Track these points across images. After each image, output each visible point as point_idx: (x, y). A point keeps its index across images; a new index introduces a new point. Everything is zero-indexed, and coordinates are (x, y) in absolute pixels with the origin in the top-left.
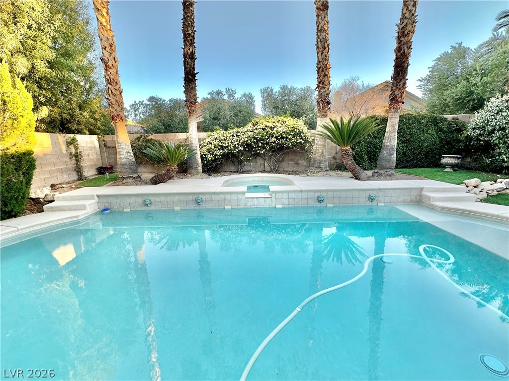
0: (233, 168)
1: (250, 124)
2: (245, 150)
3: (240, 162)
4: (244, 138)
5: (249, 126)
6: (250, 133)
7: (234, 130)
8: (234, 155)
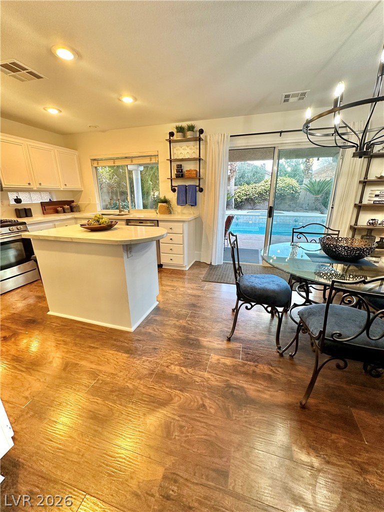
0: (250, 207)
1: (263, 182)
2: (258, 197)
3: (255, 203)
4: (259, 190)
5: (262, 183)
6: (262, 187)
7: (253, 185)
8: (252, 199)
